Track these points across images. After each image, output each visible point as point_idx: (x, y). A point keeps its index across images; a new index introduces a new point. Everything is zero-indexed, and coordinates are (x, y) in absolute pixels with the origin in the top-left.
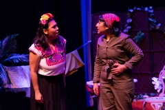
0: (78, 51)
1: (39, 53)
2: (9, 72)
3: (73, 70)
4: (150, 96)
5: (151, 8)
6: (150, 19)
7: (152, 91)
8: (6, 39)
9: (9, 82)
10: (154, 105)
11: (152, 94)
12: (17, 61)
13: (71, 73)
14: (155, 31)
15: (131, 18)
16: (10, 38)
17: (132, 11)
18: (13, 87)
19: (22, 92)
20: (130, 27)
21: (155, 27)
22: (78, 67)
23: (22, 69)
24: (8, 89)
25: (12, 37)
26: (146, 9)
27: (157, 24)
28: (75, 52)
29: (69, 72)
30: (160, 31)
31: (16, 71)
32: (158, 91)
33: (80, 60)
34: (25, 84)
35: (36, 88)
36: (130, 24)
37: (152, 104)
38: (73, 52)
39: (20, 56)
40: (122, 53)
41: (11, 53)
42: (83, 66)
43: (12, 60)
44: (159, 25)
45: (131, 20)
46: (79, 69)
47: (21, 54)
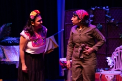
0: (54, 36)
1: (27, 37)
2: (5, 50)
3: (50, 50)
4: (105, 70)
5: (107, 7)
6: (107, 15)
7: (106, 67)
8: (3, 26)
9: (5, 57)
10: (107, 77)
11: (106, 69)
12: (11, 42)
13: (49, 52)
14: (110, 24)
15: (93, 14)
16: (6, 26)
17: (94, 9)
18: (7, 60)
19: (13, 64)
20: (92, 21)
21: (110, 21)
22: (54, 48)
23: (14, 48)
24: (3, 61)
25: (8, 25)
26: (104, 8)
27: (111, 19)
28: (52, 37)
29: (47, 51)
30: (113, 24)
31: (9, 49)
32: (111, 67)
33: (56, 43)
34: (15, 59)
35: (23, 62)
36: (92, 19)
37: (106, 76)
38: (50, 37)
39: (13, 39)
40: (91, 39)
41: (7, 36)
42: (58, 48)
43: (7, 41)
44: (113, 19)
45: (93, 16)
46: (54, 49)
47: (13, 37)
